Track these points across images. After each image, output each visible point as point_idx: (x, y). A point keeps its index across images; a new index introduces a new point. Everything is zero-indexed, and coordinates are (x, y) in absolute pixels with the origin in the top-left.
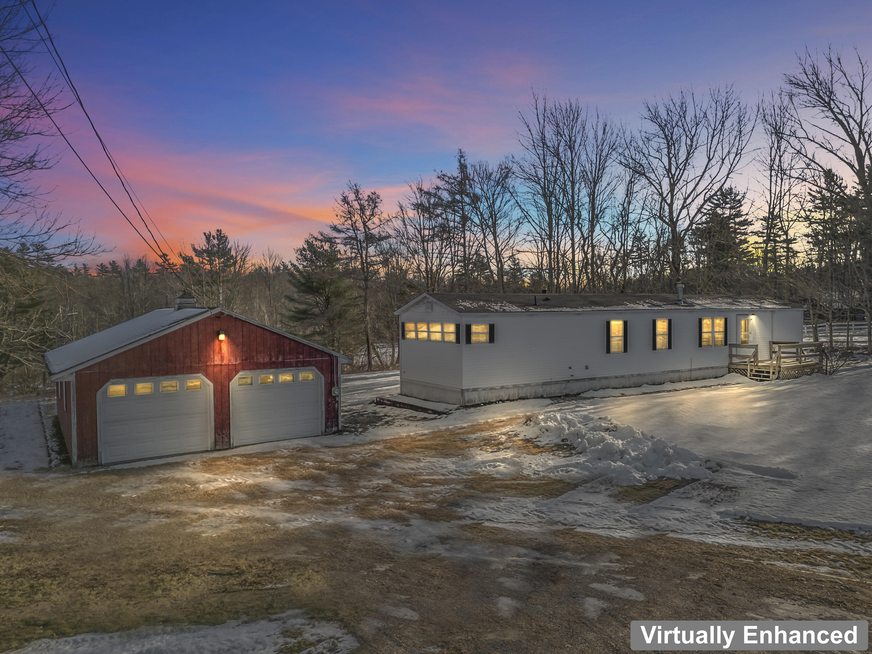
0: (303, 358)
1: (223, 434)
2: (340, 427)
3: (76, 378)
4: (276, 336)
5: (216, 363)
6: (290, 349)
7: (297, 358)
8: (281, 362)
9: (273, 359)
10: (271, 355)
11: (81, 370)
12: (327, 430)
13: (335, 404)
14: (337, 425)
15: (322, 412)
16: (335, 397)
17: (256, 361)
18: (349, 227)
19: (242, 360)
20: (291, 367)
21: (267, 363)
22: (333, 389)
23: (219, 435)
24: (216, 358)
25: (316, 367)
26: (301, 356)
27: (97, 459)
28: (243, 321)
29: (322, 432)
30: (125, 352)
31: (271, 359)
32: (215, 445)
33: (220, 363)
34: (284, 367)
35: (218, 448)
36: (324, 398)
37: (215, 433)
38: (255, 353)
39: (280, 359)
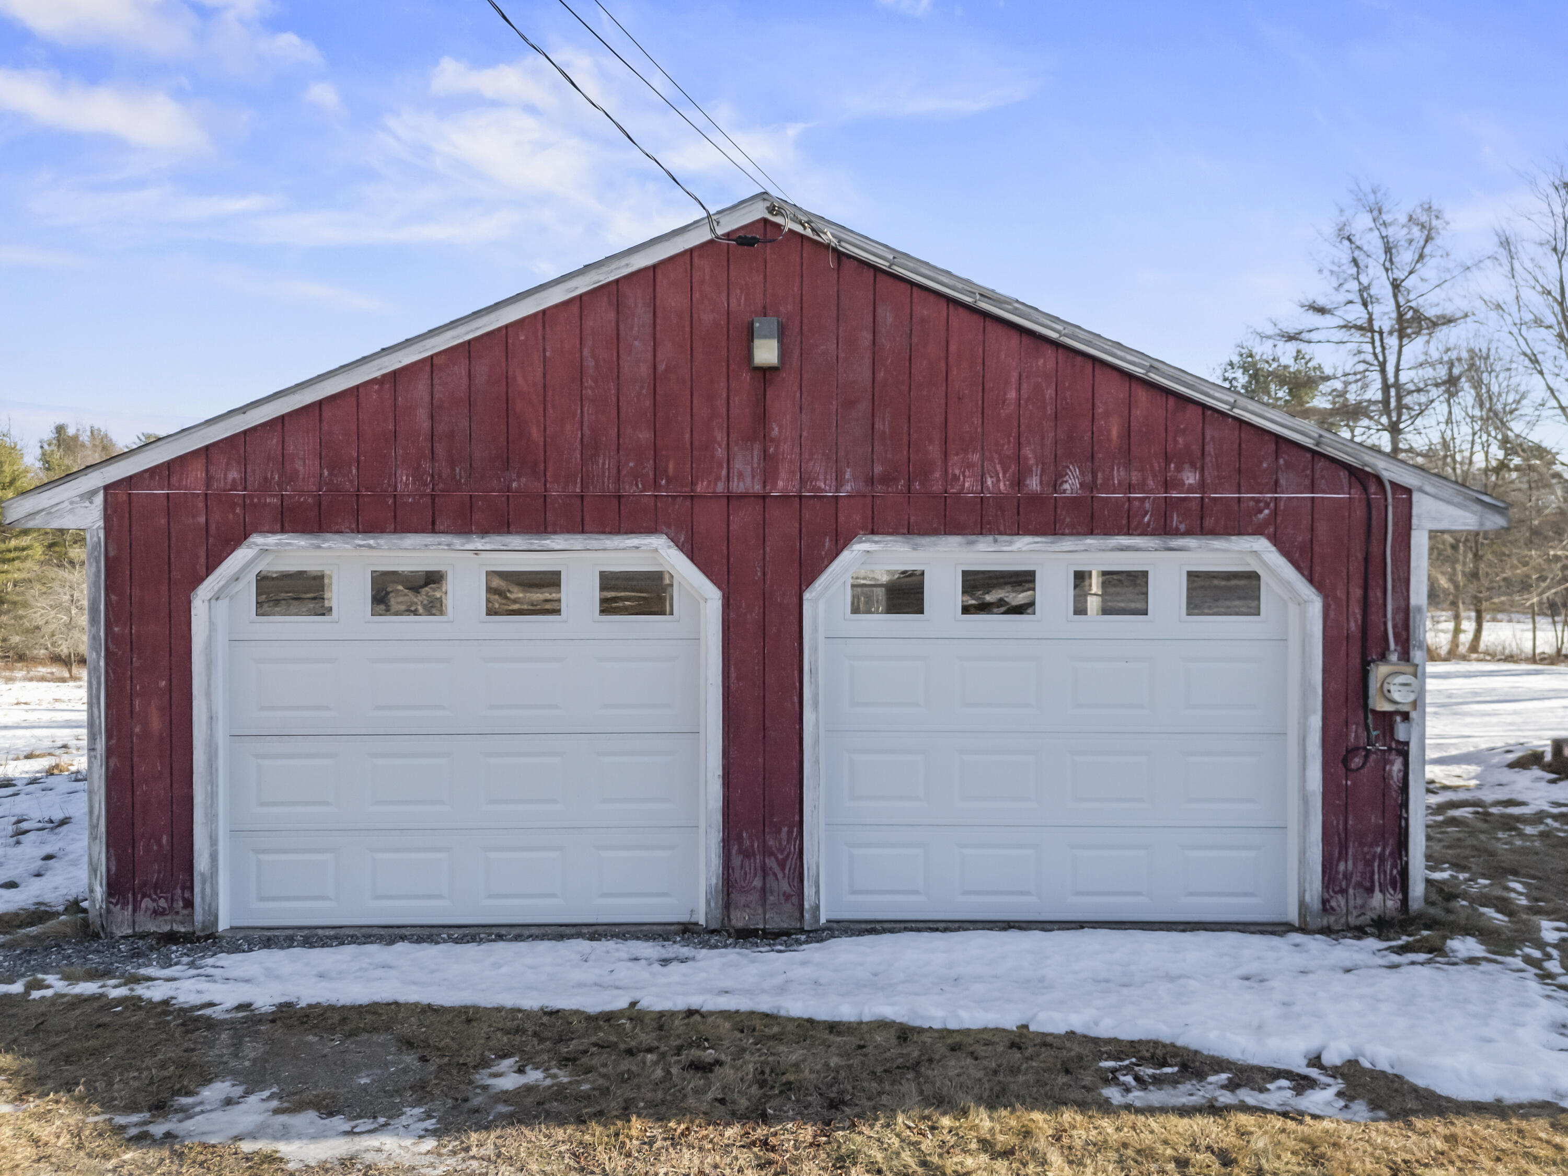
0: (1202, 486)
1: (767, 852)
2: (1417, 889)
3: (107, 518)
4: (1047, 361)
5: (738, 487)
6: (1127, 433)
7: (1167, 485)
8: (1075, 502)
9: (1034, 484)
10: (1019, 458)
11: (129, 481)
12: (1338, 902)
13: (1385, 762)
14: (1402, 880)
15: (1305, 799)
16: (1387, 720)
17: (937, 487)
18: (1351, 297)
19: (871, 481)
20: (1128, 531)
21: (1000, 501)
22: (1379, 671)
23: (747, 854)
24: (738, 464)
25: (1275, 540)
26: (1190, 478)
27: (189, 904)
28: (876, 269)
29: (1303, 905)
30: (320, 403)
31: (1019, 482)
32: (727, 906)
33: (758, 488)
34: (1091, 532)
35: (740, 919)
36: (1316, 721)
37: (726, 843)
38: (934, 451)
39: (1071, 485)
